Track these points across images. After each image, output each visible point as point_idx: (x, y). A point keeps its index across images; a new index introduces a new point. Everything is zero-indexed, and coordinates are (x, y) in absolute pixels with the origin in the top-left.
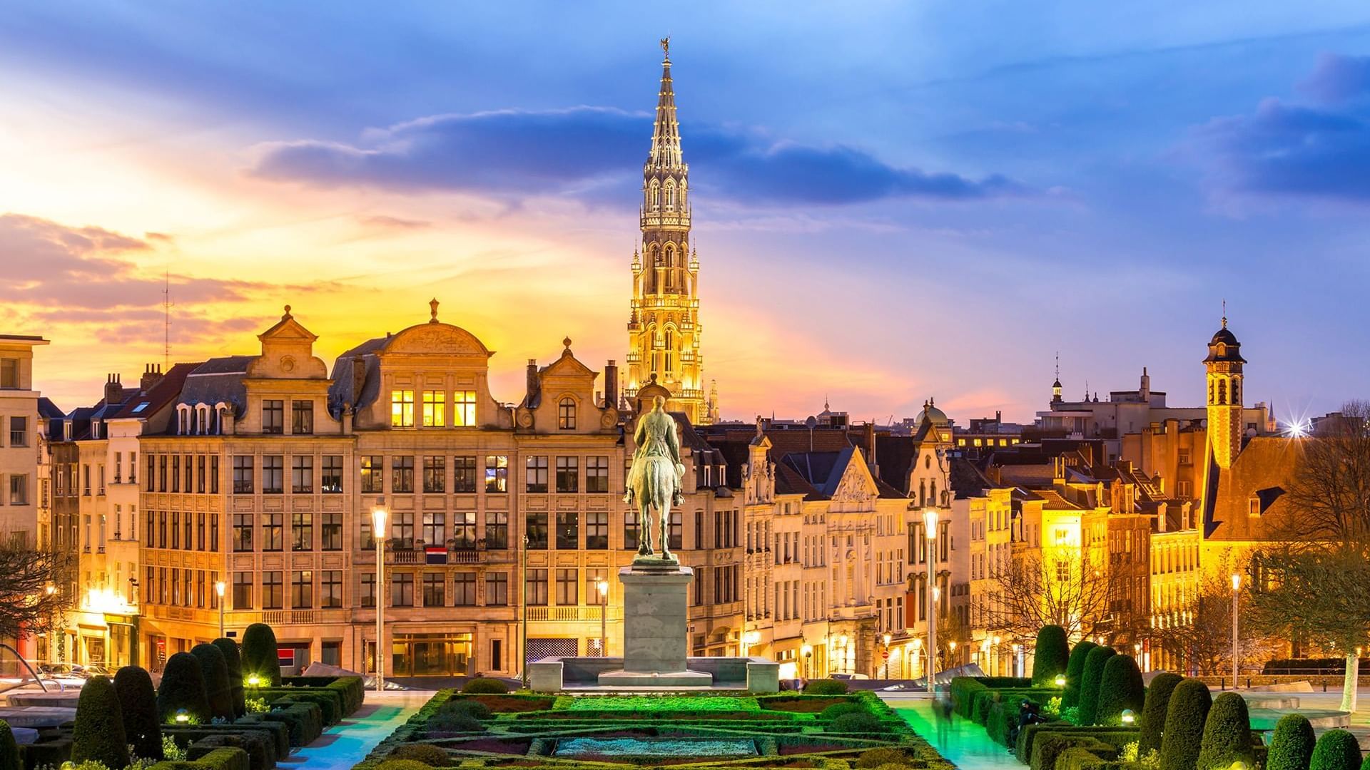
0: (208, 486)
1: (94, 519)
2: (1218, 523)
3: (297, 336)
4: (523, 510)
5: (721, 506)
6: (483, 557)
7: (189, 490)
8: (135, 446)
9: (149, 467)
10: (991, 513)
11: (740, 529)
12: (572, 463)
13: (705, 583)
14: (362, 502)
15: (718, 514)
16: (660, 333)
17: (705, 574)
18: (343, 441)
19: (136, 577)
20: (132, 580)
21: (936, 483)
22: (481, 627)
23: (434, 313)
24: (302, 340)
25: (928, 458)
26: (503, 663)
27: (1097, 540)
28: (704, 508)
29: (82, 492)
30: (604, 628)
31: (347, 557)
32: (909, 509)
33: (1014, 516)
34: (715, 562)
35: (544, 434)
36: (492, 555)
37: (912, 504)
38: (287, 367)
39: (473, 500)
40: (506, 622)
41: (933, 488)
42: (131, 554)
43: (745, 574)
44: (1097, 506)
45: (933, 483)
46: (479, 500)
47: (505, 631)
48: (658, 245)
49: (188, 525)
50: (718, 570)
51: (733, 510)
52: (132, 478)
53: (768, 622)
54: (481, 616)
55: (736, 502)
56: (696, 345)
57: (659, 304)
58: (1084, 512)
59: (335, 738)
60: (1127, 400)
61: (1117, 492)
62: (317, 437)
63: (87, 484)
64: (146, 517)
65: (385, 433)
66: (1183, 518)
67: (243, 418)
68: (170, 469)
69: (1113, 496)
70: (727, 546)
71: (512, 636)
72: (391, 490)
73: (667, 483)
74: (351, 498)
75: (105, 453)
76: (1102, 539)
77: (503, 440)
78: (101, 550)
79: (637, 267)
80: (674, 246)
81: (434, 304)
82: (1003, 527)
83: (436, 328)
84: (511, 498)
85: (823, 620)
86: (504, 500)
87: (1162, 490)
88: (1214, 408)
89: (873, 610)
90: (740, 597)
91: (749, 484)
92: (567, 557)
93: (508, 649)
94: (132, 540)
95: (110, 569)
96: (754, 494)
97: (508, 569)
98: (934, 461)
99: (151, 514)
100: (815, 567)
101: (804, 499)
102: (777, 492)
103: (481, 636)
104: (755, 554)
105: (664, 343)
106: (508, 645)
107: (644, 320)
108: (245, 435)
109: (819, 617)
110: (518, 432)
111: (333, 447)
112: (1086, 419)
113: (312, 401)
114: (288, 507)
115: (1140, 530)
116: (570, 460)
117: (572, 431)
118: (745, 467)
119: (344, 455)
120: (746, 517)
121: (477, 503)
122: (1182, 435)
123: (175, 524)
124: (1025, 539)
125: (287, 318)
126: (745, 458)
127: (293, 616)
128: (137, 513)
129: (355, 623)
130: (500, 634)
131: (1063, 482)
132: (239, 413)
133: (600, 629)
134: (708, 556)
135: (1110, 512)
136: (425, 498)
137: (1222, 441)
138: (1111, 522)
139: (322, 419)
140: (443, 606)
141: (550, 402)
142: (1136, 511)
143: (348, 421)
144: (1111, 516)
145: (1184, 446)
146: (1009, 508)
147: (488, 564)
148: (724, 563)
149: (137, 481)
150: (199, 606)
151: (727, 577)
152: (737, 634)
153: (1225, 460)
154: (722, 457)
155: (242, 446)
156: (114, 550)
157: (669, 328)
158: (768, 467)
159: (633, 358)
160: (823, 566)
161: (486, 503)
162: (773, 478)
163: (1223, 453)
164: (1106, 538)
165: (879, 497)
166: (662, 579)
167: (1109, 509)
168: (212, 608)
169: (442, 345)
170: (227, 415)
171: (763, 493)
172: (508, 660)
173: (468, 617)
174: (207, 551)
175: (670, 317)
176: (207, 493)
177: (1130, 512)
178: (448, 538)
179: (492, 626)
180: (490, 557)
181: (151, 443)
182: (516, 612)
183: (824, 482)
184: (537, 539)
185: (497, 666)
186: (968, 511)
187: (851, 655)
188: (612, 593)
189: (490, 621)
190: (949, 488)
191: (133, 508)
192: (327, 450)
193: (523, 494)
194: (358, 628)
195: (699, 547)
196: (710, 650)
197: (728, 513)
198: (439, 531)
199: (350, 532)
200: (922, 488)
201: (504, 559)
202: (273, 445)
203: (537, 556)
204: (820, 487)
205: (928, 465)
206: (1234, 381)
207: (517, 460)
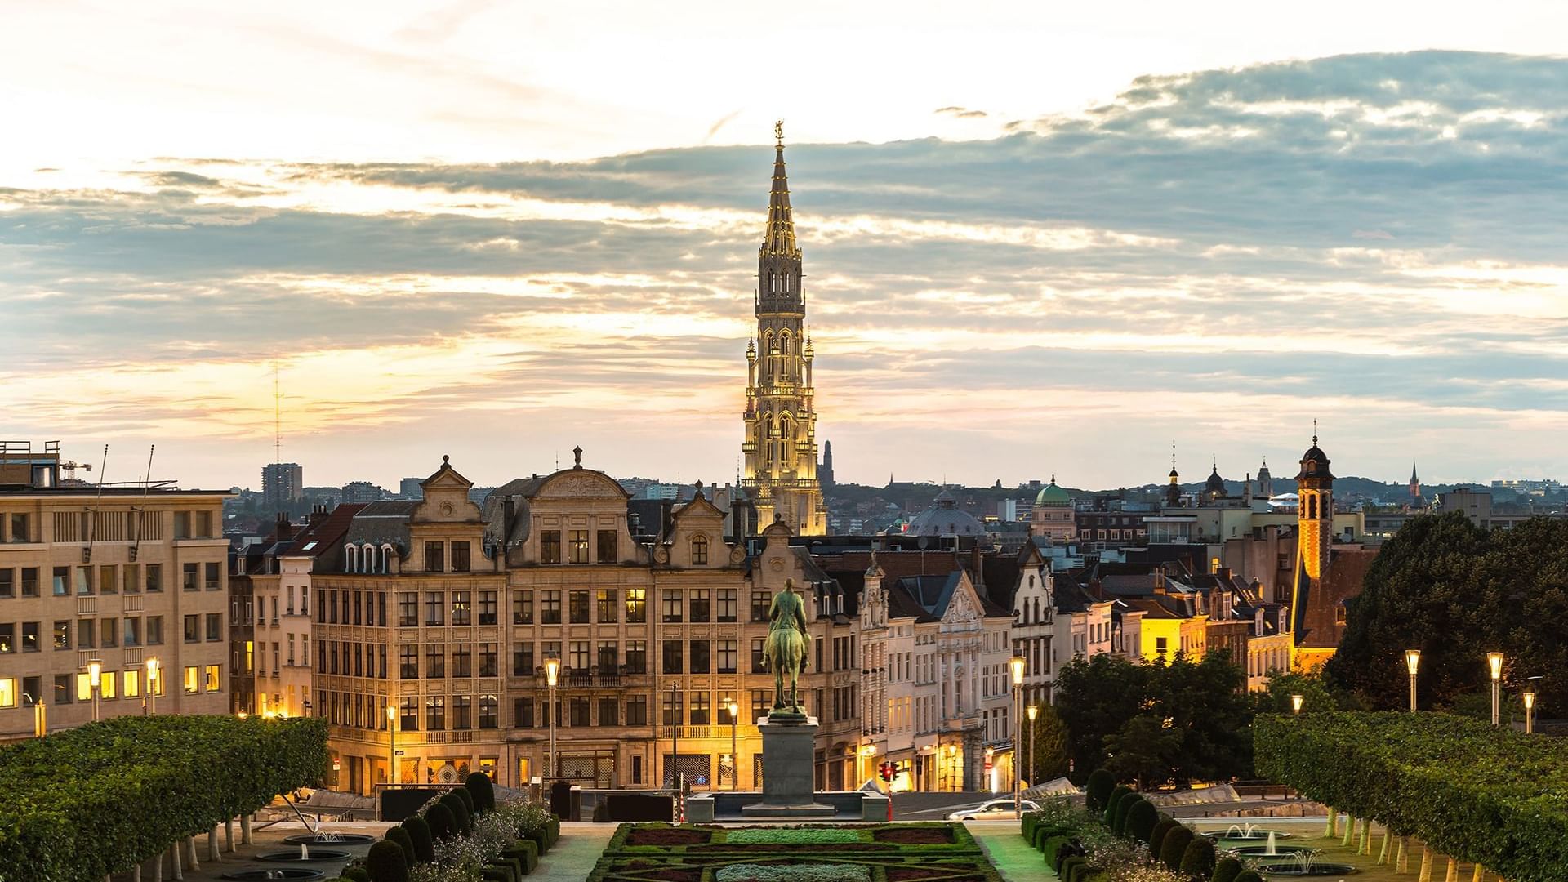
0: (376, 620)
1: (268, 646)
2: (1308, 631)
3: (454, 483)
4: (659, 637)
5: (839, 633)
6: (624, 682)
7: (358, 622)
8: (307, 581)
9: (320, 601)
10: (1092, 626)
11: (856, 653)
12: (704, 595)
13: (825, 702)
14: (514, 632)
15: (837, 640)
16: (776, 423)
17: (825, 695)
18: (497, 578)
19: (310, 699)
20: (306, 702)
21: (1039, 601)
22: (623, 745)
23: (578, 460)
24: (459, 487)
25: (1032, 578)
26: (643, 777)
27: (1195, 645)
28: (824, 634)
29: (256, 622)
30: (734, 745)
31: (502, 683)
32: (1014, 626)
33: (1114, 628)
34: (834, 686)
35: (679, 569)
36: (633, 679)
37: (1016, 621)
38: (447, 512)
39: (614, 630)
40: (645, 740)
41: (1037, 604)
42: (306, 679)
43: (861, 693)
44: (1195, 614)
45: (1036, 601)
46: (620, 630)
47: (644, 747)
48: (773, 333)
49: (358, 654)
50: (837, 691)
51: (849, 635)
52: (304, 610)
53: (882, 736)
54: (622, 735)
55: (854, 627)
56: (811, 433)
57: (775, 392)
58: (1182, 621)
59: (548, 866)
60: (1231, 504)
61: (1215, 599)
62: (474, 574)
63: (261, 614)
64: (317, 645)
65: (535, 569)
66: (1280, 622)
67: (408, 558)
68: (340, 603)
69: (1211, 604)
70: (845, 668)
71: (651, 752)
72: (540, 620)
73: (796, 651)
74: (505, 629)
75: (278, 587)
76: (1200, 645)
77: (641, 576)
78: (276, 674)
79: (753, 354)
80: (790, 333)
81: (578, 451)
82: (1103, 638)
83: (580, 473)
84: (649, 627)
85: (933, 732)
86: (643, 629)
87: (1261, 596)
88: (1305, 522)
89: (980, 722)
90: (857, 715)
91: (865, 611)
92: (700, 680)
93: (647, 765)
94: (304, 666)
95: (284, 692)
96: (869, 620)
97: (647, 692)
98: (1037, 581)
99: (322, 643)
100: (927, 684)
101: (916, 622)
102: (890, 616)
103: (623, 752)
104: (871, 675)
105: (779, 432)
106: (647, 761)
107: (759, 408)
108: (410, 574)
109: (930, 730)
110: (655, 567)
111: (488, 584)
112: (1191, 524)
113: (469, 542)
114: (448, 637)
115: (1238, 635)
116: (702, 592)
117: (704, 567)
118: (861, 595)
119: (498, 590)
120: (862, 640)
121: (618, 632)
122: (1282, 541)
123: (346, 653)
124: (1124, 649)
125: (446, 467)
126: (861, 588)
127: (454, 736)
128: (309, 641)
129: (510, 742)
130: (640, 750)
131: (1163, 592)
132: (403, 553)
133: (731, 746)
134: (828, 678)
135: (1207, 620)
136: (571, 628)
137: (1313, 554)
138: (1208, 628)
139: (478, 559)
140: (589, 725)
141: (684, 540)
142: (1234, 617)
143: (501, 560)
144: (1209, 623)
145: (1283, 551)
146: (1109, 620)
147: (629, 687)
148: (842, 685)
149: (309, 613)
150: (369, 728)
151: (845, 698)
152: (854, 748)
153: (1315, 572)
154: (839, 587)
155: (408, 584)
156: (287, 676)
157: (785, 417)
158: (882, 594)
159: (749, 447)
160: (934, 683)
161: (627, 632)
162: (887, 604)
163: (1313, 564)
164: (1205, 644)
165: (985, 616)
166: (792, 730)
167: (1207, 616)
168: (381, 729)
169: (585, 489)
170: (393, 556)
171: (877, 618)
172: (647, 774)
173: (610, 735)
174: (376, 678)
175: (785, 405)
176: (376, 626)
177: (1228, 619)
178: (592, 664)
179: (633, 743)
180: (630, 681)
181: (322, 580)
182: (654, 731)
183: (934, 604)
184: (672, 665)
185: (637, 779)
186: (1070, 625)
187: (960, 762)
188: (741, 713)
189: (630, 739)
190: (1051, 604)
191: (305, 637)
192: (483, 586)
193: (659, 623)
194: (512, 747)
195: (819, 670)
196: (830, 763)
197: (845, 639)
198: (584, 657)
199: (505, 660)
200: (1026, 605)
201: (643, 683)
202: (434, 583)
203: (672, 680)
204: (930, 609)
205: (1031, 584)
206: (1323, 496)
207: (654, 593)
